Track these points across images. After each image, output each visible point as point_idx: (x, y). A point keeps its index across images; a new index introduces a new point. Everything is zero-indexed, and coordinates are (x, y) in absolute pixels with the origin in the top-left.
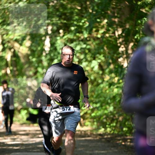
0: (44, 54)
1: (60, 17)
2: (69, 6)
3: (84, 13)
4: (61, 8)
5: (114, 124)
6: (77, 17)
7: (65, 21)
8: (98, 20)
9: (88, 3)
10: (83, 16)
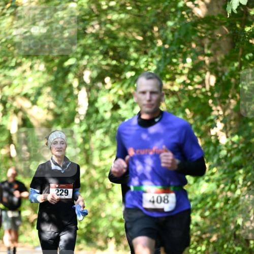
0: (77, 121)
1: (105, 54)
2: (122, 34)
3: (148, 48)
4: (106, 38)
5: (203, 248)
6: (135, 55)
7: (114, 62)
8: (174, 60)
9: (156, 29)
10: (146, 53)
